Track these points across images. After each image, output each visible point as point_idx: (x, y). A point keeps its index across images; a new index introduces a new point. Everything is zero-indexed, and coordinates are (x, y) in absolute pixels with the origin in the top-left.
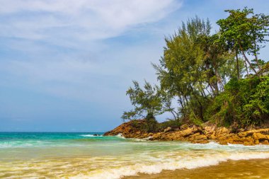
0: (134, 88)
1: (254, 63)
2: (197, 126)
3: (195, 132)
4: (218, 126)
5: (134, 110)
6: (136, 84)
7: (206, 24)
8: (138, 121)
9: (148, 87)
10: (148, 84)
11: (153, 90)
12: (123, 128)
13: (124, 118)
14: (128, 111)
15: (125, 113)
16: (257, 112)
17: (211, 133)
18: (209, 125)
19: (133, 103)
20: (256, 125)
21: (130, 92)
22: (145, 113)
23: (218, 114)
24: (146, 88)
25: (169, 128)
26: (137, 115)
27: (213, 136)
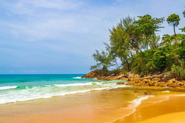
0: (96, 53)
1: (164, 36)
2: (125, 74)
3: (124, 77)
4: (135, 74)
5: (96, 65)
6: (97, 51)
7: (133, 19)
8: (99, 70)
9: (103, 53)
10: (103, 51)
11: (106, 54)
12: (91, 74)
13: (91, 69)
14: (93, 65)
15: (92, 67)
16: (151, 68)
17: (131, 78)
18: (131, 73)
19: (97, 61)
20: (151, 74)
21: (94, 55)
22: (102, 67)
23: (136, 68)
24: (102, 53)
25: (113, 74)
26: (98, 67)
27: (132, 79)
